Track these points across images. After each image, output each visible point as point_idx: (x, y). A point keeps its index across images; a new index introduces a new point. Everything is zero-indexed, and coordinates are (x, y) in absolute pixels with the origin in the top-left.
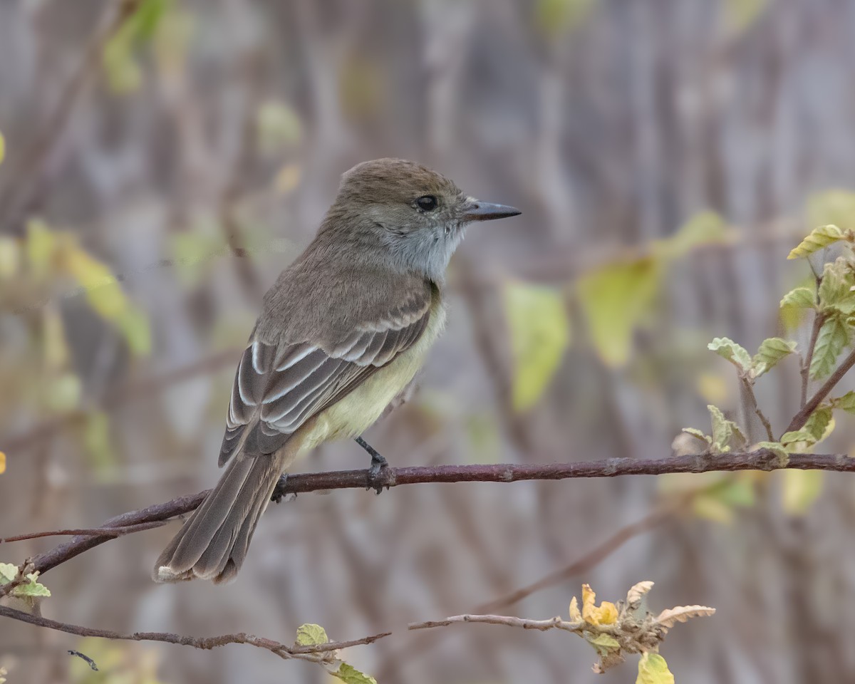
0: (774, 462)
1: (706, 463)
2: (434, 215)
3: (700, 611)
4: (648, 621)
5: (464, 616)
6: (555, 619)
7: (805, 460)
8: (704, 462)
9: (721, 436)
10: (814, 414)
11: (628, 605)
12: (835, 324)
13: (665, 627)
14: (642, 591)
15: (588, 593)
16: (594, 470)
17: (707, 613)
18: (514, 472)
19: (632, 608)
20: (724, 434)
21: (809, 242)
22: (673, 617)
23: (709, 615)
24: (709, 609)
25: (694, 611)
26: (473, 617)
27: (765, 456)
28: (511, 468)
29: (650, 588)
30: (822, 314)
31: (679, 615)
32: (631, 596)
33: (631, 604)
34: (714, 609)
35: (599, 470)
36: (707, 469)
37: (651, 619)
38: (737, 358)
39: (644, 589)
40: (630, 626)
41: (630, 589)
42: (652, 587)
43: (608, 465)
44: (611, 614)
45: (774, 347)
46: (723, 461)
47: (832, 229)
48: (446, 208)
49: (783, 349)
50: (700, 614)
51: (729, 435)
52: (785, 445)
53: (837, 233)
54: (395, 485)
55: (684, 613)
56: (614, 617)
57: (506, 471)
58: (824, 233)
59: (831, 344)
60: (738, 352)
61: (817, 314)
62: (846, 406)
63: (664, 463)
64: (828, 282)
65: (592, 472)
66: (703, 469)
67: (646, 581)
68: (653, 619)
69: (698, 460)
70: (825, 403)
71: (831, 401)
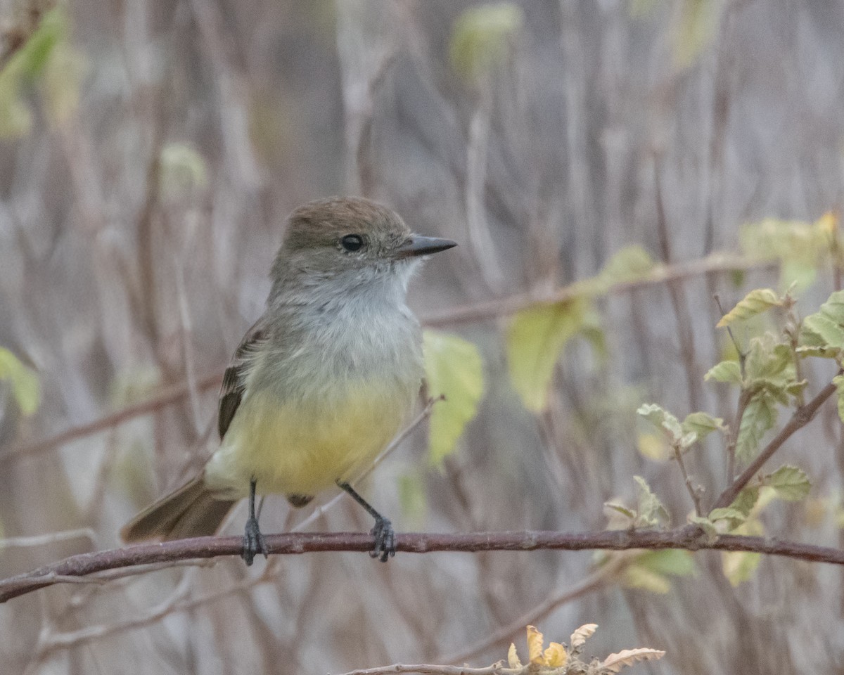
0: (702, 540)
1: (629, 540)
2: (360, 256)
3: (649, 653)
4: (594, 665)
5: (396, 665)
6: (495, 666)
7: (732, 541)
8: (628, 538)
9: (648, 509)
10: (741, 494)
11: (573, 649)
12: (758, 405)
13: (612, 671)
14: (585, 634)
15: (534, 634)
16: (511, 542)
17: (657, 655)
18: (428, 543)
19: (577, 652)
20: (651, 507)
21: (743, 308)
22: (620, 661)
23: (659, 658)
24: (658, 651)
25: (643, 654)
26: (405, 666)
27: (691, 534)
28: (425, 537)
29: (594, 631)
30: (748, 390)
31: (626, 659)
32: (575, 639)
33: (576, 648)
34: (663, 652)
35: (517, 543)
36: (630, 546)
37: (597, 664)
38: (667, 425)
39: (589, 632)
40: (576, 671)
41: (573, 632)
42: (596, 629)
43: (527, 538)
44: (560, 655)
45: (698, 421)
46: (647, 538)
47: (768, 294)
48: (371, 247)
49: (709, 424)
50: (649, 657)
51: (655, 509)
52: (714, 521)
53: (773, 299)
54: (300, 553)
55: (633, 656)
56: (562, 660)
57: (419, 540)
58: (760, 299)
59: (754, 426)
60: (669, 421)
61: (743, 391)
62: (777, 484)
63: (585, 538)
64: (756, 355)
65: (510, 544)
66: (626, 545)
67: (589, 623)
68: (599, 663)
69: (621, 536)
70: (754, 482)
71: (760, 479)
